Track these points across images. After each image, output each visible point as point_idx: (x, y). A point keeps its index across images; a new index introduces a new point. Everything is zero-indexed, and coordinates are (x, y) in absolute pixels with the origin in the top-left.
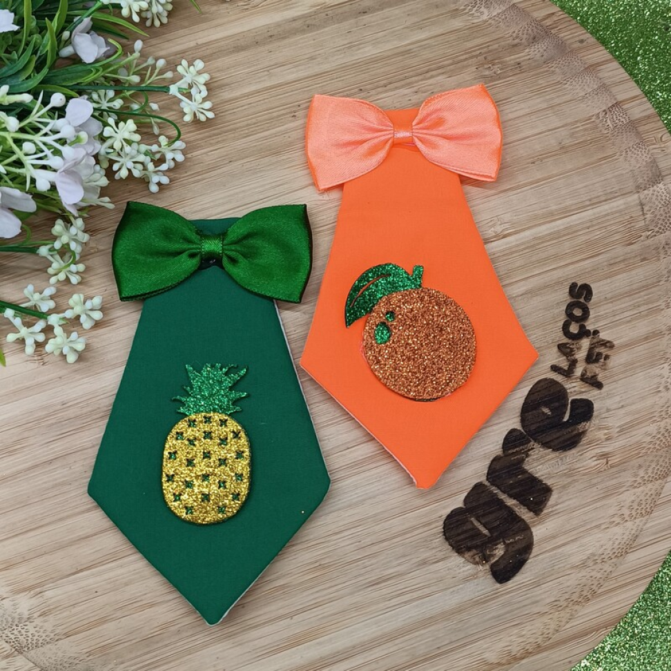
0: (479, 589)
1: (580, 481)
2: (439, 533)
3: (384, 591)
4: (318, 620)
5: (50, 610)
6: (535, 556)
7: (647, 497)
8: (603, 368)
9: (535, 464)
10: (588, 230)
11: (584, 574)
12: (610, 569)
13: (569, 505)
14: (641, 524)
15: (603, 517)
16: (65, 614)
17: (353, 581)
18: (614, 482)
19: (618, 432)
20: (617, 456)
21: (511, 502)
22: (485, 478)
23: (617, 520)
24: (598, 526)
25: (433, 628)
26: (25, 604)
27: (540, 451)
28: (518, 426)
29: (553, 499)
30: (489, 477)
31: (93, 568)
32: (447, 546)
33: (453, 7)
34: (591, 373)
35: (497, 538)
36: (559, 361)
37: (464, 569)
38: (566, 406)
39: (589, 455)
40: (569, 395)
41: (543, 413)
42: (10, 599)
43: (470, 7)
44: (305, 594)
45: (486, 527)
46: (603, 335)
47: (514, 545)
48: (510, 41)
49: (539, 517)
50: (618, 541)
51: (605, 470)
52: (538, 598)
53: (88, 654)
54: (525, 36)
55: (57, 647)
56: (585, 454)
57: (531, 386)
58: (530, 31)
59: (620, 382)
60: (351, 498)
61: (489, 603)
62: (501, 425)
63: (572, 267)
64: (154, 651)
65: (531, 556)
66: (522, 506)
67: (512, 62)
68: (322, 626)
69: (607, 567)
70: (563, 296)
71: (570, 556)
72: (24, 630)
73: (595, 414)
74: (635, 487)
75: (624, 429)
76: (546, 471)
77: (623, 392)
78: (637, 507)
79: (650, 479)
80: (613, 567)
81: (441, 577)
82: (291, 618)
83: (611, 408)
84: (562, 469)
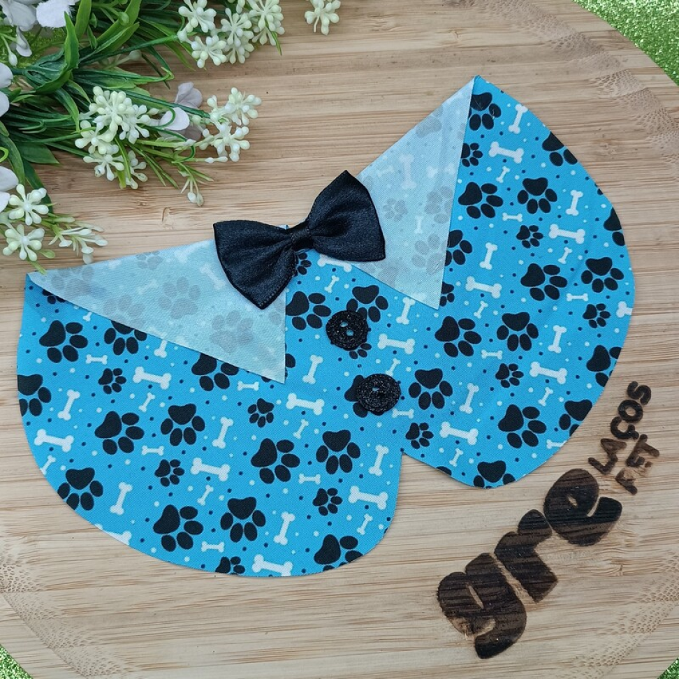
0: (459, 657)
1: (589, 580)
2: (432, 591)
3: (364, 633)
5: (39, 560)
6: (524, 641)
7: (653, 614)
9: (547, 551)
10: (663, 333)
11: (568, 673)
12: (596, 675)
14: (640, 639)
15: (603, 622)
16: (52, 568)
17: (334, 615)
18: (622, 590)
19: (641, 542)
20: (634, 566)
21: (512, 581)
22: (493, 551)
23: (616, 629)
24: (593, 629)
26: (17, 548)
27: (555, 539)
28: (540, 509)
29: (556, 590)
31: (91, 532)
32: (438, 606)
33: (583, 77)
36: (599, 456)
37: (450, 634)
39: (605, 556)
40: (600, 491)
42: (5, 539)
43: (600, 81)
44: (286, 613)
46: (650, 442)
48: (633, 125)
49: (538, 604)
50: (610, 651)
51: (617, 576)
53: (63, 612)
54: (649, 123)
55: (37, 596)
56: (600, 555)
57: (564, 473)
58: (656, 119)
59: (655, 492)
61: (464, 675)
62: (524, 502)
63: (637, 365)
64: (126, 626)
65: (519, 640)
66: (523, 589)
67: (630, 146)
68: (294, 649)
69: (593, 672)
70: (620, 392)
72: (10, 572)
73: (621, 517)
74: (644, 601)
75: (647, 541)
76: (557, 561)
77: (656, 503)
78: (640, 622)
79: (661, 598)
80: (599, 674)
81: (424, 635)
82: (266, 634)
83: (640, 516)
84: (573, 562)
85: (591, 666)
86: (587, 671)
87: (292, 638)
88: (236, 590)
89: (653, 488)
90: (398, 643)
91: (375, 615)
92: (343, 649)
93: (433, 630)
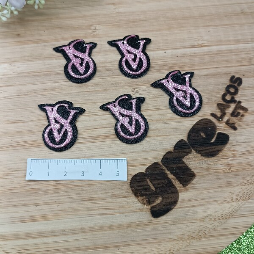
0: (141, 217)
1: (213, 175)
2: (128, 183)
3: (89, 206)
4: (50, 211)
6: (177, 208)
7: (248, 192)
8: (240, 120)
9: (190, 160)
10: (246, 53)
11: (202, 224)
12: (218, 224)
13: (203, 186)
14: (241, 205)
15: (220, 197)
17: (73, 196)
18: (231, 180)
19: (240, 155)
20: (237, 167)
21: (171, 176)
22: (161, 161)
23: (228, 200)
24: (217, 201)
25: (110, 232)
27: (194, 154)
28: (185, 138)
29: (195, 180)
30: (163, 161)
32: (130, 190)
34: (232, 121)
35: (159, 193)
36: (216, 112)
37: (137, 205)
38: (214, 134)
39: (221, 162)
40: (217, 130)
41: (201, 136)
44: (47, 196)
45: (154, 186)
46: (243, 104)
47: (167, 199)
49: (185, 188)
50: (225, 211)
51: (228, 172)
52: (173, 231)
56: (218, 162)
57: (198, 121)
59: (247, 129)
60: (86, 153)
61: (145, 227)
62: (177, 136)
63: (234, 68)
65: (175, 208)
66: (177, 180)
68: (51, 215)
69: (216, 223)
70: (226, 81)
71: (197, 213)
73: (229, 142)
74: (243, 185)
75: (244, 154)
76: (195, 165)
77: (247, 135)
78: (241, 196)
79: (252, 183)
80: (220, 224)
81: (122, 206)
82: (36, 207)
83: (239, 141)
84: (204, 166)
85: (215, 220)
86: (213, 222)
87: (50, 209)
88: (21, 184)
89: (245, 127)
90: (108, 211)
91: (95, 196)
92: (78, 214)
93: (127, 203)
